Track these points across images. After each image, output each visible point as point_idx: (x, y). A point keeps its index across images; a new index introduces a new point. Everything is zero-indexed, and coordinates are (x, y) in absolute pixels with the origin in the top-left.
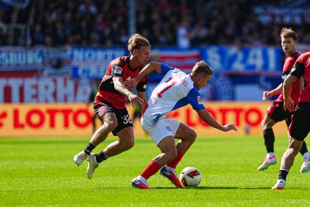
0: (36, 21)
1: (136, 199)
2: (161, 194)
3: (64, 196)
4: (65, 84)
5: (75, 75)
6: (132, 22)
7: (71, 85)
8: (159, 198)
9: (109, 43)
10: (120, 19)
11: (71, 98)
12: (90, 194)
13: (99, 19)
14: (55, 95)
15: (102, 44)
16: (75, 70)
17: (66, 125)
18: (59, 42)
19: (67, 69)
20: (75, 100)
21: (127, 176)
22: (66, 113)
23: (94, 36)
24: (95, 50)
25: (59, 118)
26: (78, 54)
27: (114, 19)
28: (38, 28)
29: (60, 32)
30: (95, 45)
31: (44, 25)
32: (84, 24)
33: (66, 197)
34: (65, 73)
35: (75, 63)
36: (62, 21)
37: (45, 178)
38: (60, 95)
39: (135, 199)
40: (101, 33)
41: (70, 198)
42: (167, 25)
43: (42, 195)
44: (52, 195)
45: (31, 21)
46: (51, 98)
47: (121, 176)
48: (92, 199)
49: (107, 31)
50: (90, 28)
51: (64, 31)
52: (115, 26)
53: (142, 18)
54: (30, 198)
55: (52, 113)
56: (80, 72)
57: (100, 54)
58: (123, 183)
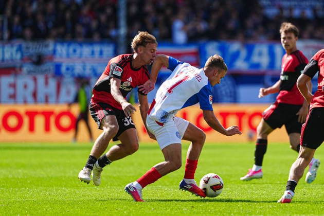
0: (14, 12)
1: (125, 212)
2: (154, 207)
3: (45, 209)
4: (47, 83)
5: (58, 73)
6: (122, 14)
7: (53, 83)
8: (150, 212)
9: (96, 37)
10: (109, 11)
11: (52, 99)
12: (74, 207)
13: (85, 10)
14: (35, 95)
15: (88, 38)
16: (58, 67)
17: (47, 128)
18: (40, 36)
19: (49, 66)
20: (57, 101)
21: (115, 187)
22: (47, 115)
23: (80, 29)
24: (81, 45)
25: (40, 121)
26: (62, 49)
27: (102, 10)
28: (16, 19)
29: (41, 25)
30: (80, 40)
31: (23, 17)
32: (68, 15)
33: (47, 210)
34: (46, 70)
35: (57, 59)
36: (44, 13)
37: (23, 188)
38: (41, 96)
39: (124, 213)
40: (87, 26)
41: (51, 211)
42: (161, 18)
43: (19, 207)
44: (30, 208)
45: (9, 12)
46: (30, 99)
47: (109, 187)
48: (76, 212)
49: (94, 24)
50: (75, 20)
51: (46, 23)
52: (103, 18)
53: (134, 9)
54: (6, 211)
55: (32, 115)
56: (63, 69)
57: (86, 50)
58: (111, 195)
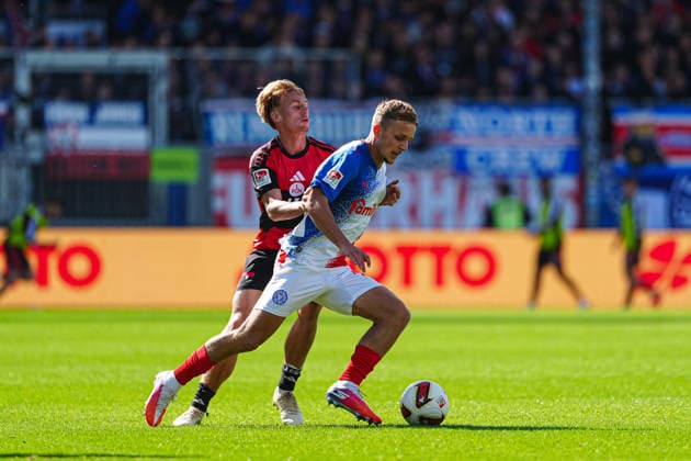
0: (372, 45)
1: (597, 451)
2: (655, 439)
3: (433, 444)
4: (437, 188)
5: (461, 168)
6: (592, 47)
7: (450, 188)
8: (649, 451)
9: (540, 94)
10: (565, 40)
11: (449, 220)
12: (492, 440)
13: (518, 39)
14: (413, 212)
15: (523, 96)
16: (461, 155)
17: (439, 280)
18: (423, 91)
19: (443, 154)
20: (459, 226)
21: (577, 400)
22: (439, 252)
23: (507, 78)
24: (507, 109)
25: (423, 266)
26: (469, 120)
27: (551, 40)
28: (376, 58)
29: (426, 70)
30: (506, 99)
31: (391, 52)
32: (481, 50)
33: (437, 446)
34: (436, 163)
35: (460, 140)
36: (432, 45)
37: (389, 402)
38: (426, 213)
39: (594, 451)
40: (521, 71)
41: (445, 449)
42: (672, 55)
43: (382, 441)
44: (405, 441)
45: (360, 42)
46: (404, 219)
47: (564, 399)
48: (497, 451)
49: (535, 68)
50: (498, 59)
51: (434, 65)
52: (555, 55)
53: (615, 39)
54: (353, 448)
55: (407, 252)
56: (472, 160)
57: (518, 120)
58: (569, 415)
